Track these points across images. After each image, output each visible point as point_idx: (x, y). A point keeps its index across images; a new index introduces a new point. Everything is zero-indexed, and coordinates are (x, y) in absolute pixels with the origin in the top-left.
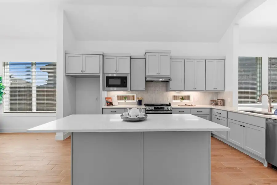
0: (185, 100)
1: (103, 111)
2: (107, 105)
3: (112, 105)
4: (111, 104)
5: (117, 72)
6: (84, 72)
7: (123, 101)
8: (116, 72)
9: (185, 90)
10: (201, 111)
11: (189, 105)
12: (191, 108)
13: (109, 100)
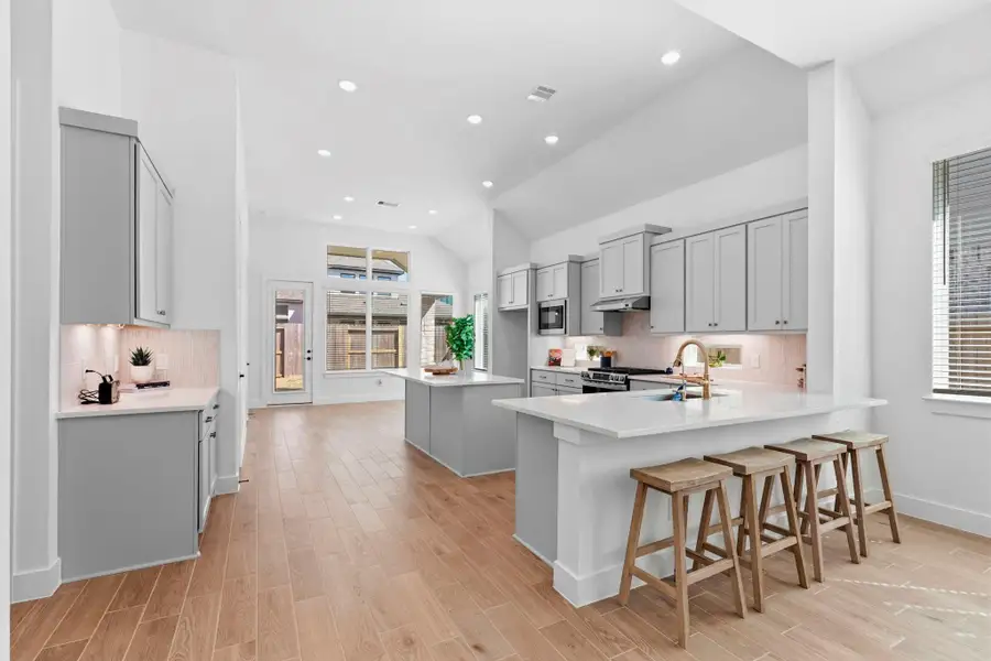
1: (531, 375)
2: (550, 365)
3: (560, 365)
5: (552, 299)
6: (513, 305)
8: (549, 299)
9: (687, 330)
13: (556, 356)
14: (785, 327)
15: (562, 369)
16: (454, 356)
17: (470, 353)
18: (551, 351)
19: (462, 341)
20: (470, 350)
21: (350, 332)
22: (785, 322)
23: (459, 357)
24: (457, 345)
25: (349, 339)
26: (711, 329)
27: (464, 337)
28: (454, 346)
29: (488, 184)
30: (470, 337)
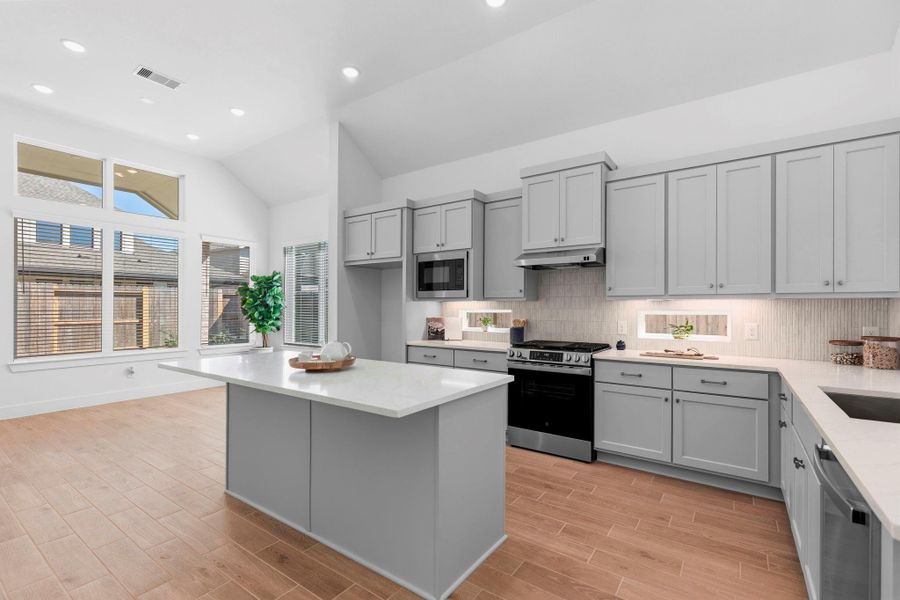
0: (698, 332)
1: (408, 355)
2: (429, 339)
3: (443, 339)
4: (438, 335)
5: (443, 249)
6: (373, 257)
7: (480, 329)
8: (438, 249)
9: (670, 293)
10: (722, 381)
11: (686, 353)
12: (672, 366)
13: (438, 326)
14: (838, 289)
15: (446, 344)
16: (252, 327)
17: (279, 323)
18: (428, 320)
19: (267, 306)
20: (277, 319)
21: (58, 294)
22: (840, 284)
23: (260, 327)
24: (260, 313)
25: (56, 303)
26: (713, 291)
27: (270, 302)
28: (256, 315)
29: (351, 73)
30: (280, 302)
